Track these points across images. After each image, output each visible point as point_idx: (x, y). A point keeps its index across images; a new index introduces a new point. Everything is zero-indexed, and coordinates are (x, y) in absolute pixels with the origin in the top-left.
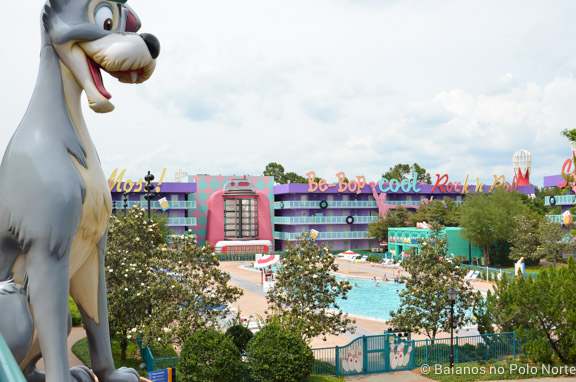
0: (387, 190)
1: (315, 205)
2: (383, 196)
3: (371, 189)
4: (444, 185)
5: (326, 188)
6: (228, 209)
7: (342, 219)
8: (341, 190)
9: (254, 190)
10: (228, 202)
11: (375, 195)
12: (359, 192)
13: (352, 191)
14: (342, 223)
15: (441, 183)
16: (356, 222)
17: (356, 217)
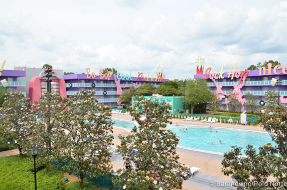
0: (120, 79)
1: (89, 85)
2: (119, 82)
3: (114, 78)
4: (141, 77)
5: (95, 77)
6: (43, 87)
7: (101, 93)
8: (101, 78)
9: (57, 77)
10: (43, 83)
11: (116, 81)
12: (109, 79)
13: (106, 78)
14: (101, 94)
15: (140, 76)
16: (107, 94)
17: (107, 92)
